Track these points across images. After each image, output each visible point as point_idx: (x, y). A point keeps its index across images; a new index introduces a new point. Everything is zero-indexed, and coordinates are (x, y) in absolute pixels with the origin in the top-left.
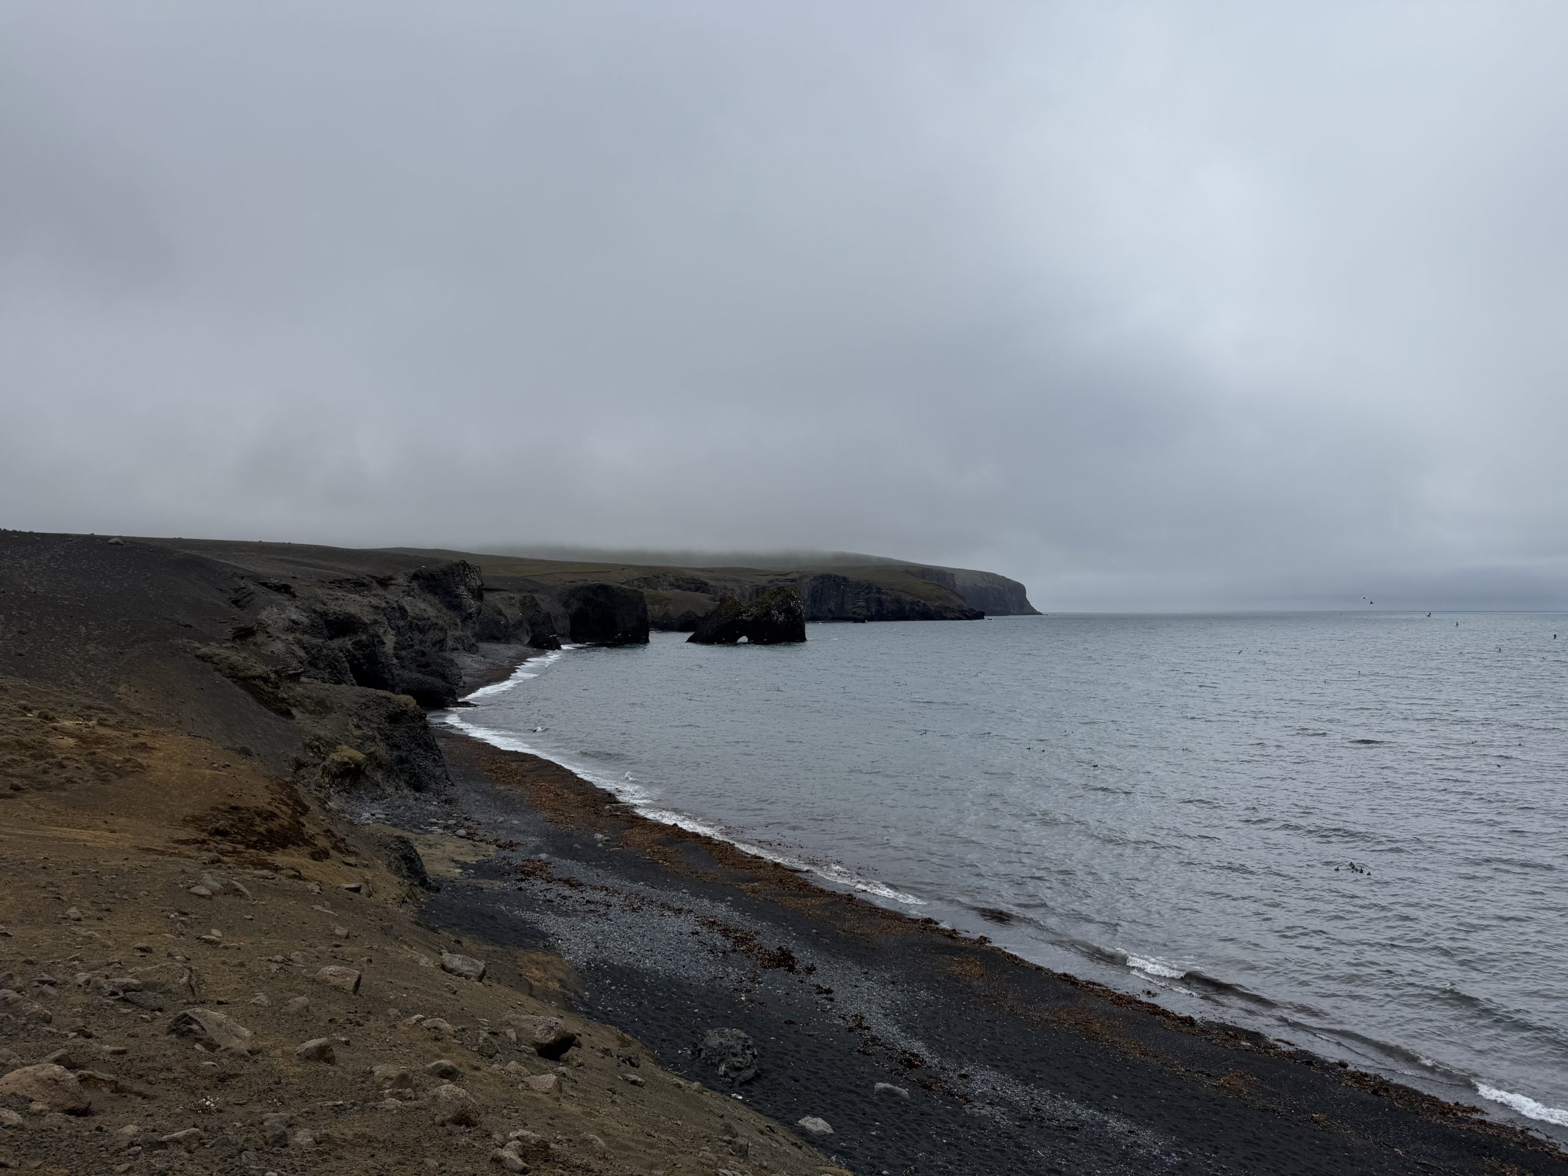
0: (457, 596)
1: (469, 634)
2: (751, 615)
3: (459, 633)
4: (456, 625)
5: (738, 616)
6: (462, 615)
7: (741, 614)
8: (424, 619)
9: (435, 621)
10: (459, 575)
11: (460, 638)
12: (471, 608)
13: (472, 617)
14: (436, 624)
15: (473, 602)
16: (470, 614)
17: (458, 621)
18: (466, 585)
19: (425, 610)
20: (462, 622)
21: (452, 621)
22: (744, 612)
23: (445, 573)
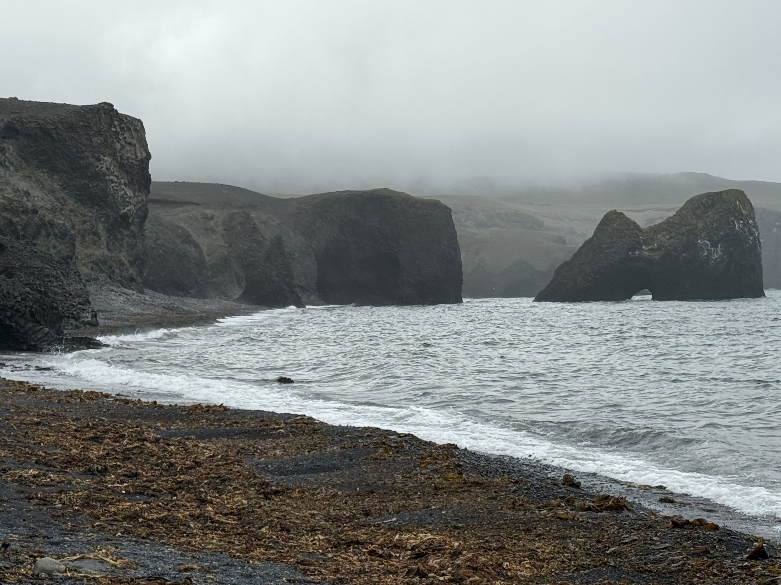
0: (98, 176)
1: (123, 257)
2: (659, 249)
3: (101, 252)
4: (96, 234)
5: (633, 249)
6: (107, 216)
7: (638, 245)
8: (26, 211)
9: (49, 217)
10: (99, 133)
11: (104, 263)
12: (126, 203)
13: (128, 225)
14: (52, 224)
15: (130, 193)
16: (125, 217)
17: (101, 228)
18: (113, 155)
19: (27, 194)
20: (108, 231)
21: (87, 226)
22: (645, 242)
23: (72, 128)
